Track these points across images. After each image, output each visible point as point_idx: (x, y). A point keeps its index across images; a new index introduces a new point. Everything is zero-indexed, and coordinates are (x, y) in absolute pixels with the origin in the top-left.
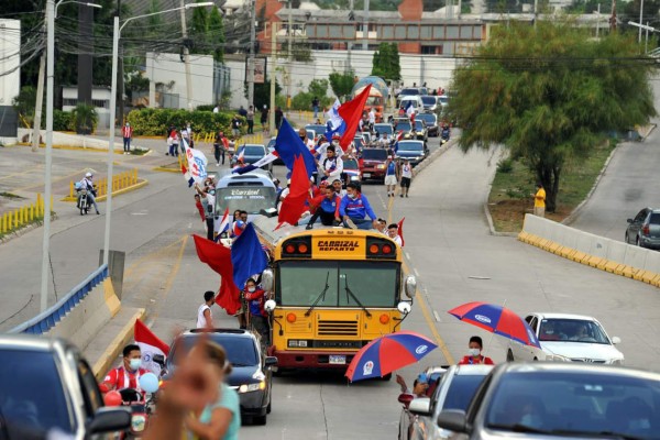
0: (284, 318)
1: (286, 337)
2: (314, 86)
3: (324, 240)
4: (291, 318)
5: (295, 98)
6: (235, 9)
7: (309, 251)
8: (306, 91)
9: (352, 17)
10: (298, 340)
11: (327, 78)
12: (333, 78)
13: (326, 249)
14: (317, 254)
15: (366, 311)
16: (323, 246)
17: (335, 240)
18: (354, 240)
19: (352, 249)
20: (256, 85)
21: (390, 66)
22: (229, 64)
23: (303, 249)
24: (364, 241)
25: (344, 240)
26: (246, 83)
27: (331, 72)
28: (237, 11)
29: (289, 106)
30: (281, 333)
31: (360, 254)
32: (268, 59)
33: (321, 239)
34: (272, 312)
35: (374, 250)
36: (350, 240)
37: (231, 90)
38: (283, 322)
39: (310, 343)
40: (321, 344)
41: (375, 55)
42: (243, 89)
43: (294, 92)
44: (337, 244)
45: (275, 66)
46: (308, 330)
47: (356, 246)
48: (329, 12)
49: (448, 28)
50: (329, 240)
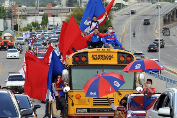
0: (74, 96)
1: (75, 107)
2: (28, 25)
3: (95, 54)
4: (78, 97)
5: (24, 28)
6: (6, 8)
7: (87, 60)
8: (26, 27)
9: (36, 8)
10: (82, 108)
11: (31, 23)
12: (33, 23)
13: (96, 59)
14: (91, 62)
15: (119, 92)
16: (94, 57)
17: (101, 54)
18: (111, 54)
19: (110, 59)
20: (14, 25)
21: (46, 20)
22: (7, 21)
23: (84, 59)
24: (117, 54)
25: (106, 54)
26: (12, 25)
27: (32, 22)
28: (7, 8)
29: (22, 30)
30: (73, 105)
31: (114, 61)
32: (17, 19)
33: (93, 54)
34: (67, 93)
35: (122, 59)
36: (109, 54)
37: (8, 27)
38: (74, 98)
39: (89, 110)
40: (94, 110)
41: (42, 17)
42: (11, 27)
43: (23, 27)
44: (102, 56)
45: (18, 21)
46: (88, 103)
47: (112, 57)
48: (29, 8)
49: (61, 10)
50: (98, 54)
